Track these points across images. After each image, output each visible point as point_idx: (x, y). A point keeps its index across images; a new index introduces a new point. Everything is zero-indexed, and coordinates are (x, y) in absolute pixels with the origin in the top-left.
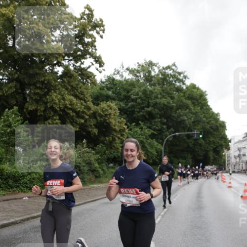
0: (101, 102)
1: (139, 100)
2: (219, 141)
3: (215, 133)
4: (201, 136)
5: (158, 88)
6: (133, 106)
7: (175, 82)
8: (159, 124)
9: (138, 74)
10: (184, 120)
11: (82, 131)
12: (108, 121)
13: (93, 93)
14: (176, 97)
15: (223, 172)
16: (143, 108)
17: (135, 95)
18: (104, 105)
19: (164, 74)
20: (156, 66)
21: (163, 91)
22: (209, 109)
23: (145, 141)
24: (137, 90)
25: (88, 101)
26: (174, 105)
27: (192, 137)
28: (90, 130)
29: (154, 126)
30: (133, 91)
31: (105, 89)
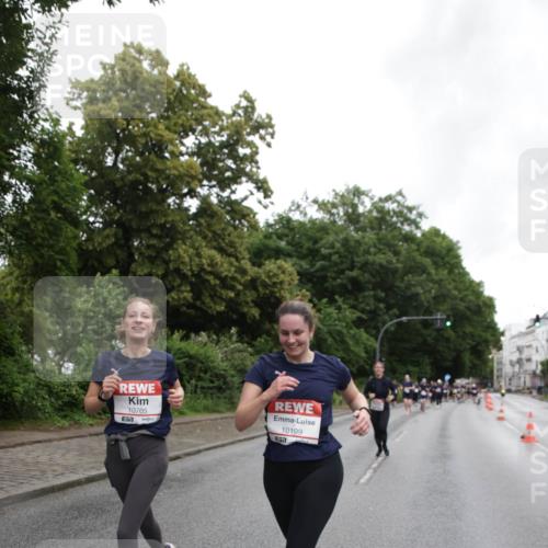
0: (266, 259)
1: (335, 258)
2: (484, 334)
3: (475, 318)
4: (448, 324)
5: (370, 236)
6: (323, 268)
7: (402, 224)
8: (372, 301)
9: (334, 211)
10: (418, 294)
11: (230, 313)
12: (278, 295)
13: (252, 244)
14: (404, 252)
15: (489, 391)
16: (342, 272)
17: (328, 248)
18: (270, 265)
19: (381, 210)
20: (367, 195)
21: (379, 240)
22: (465, 274)
23: (345, 331)
24: (331, 238)
25: (243, 258)
26: (400, 265)
27: (432, 324)
28: (246, 310)
29: (362, 305)
30: (324, 242)
31: (274, 237)
